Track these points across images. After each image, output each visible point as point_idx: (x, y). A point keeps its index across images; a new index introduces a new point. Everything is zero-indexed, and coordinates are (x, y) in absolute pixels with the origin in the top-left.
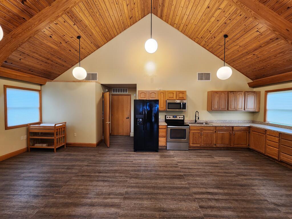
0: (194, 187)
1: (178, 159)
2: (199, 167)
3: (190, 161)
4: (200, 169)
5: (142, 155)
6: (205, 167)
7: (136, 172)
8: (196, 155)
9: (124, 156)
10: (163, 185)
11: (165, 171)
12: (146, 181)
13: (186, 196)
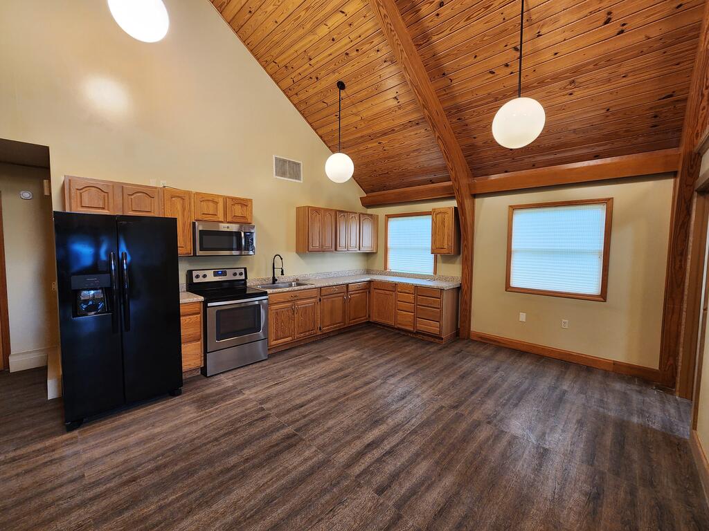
0: (337, 451)
1: (256, 393)
2: (315, 393)
3: (288, 385)
4: (320, 396)
5: (116, 429)
6: (327, 388)
7: (126, 515)
8: (291, 366)
9: (14, 473)
10: (260, 496)
11: (241, 447)
12: (191, 524)
13: (335, 486)
